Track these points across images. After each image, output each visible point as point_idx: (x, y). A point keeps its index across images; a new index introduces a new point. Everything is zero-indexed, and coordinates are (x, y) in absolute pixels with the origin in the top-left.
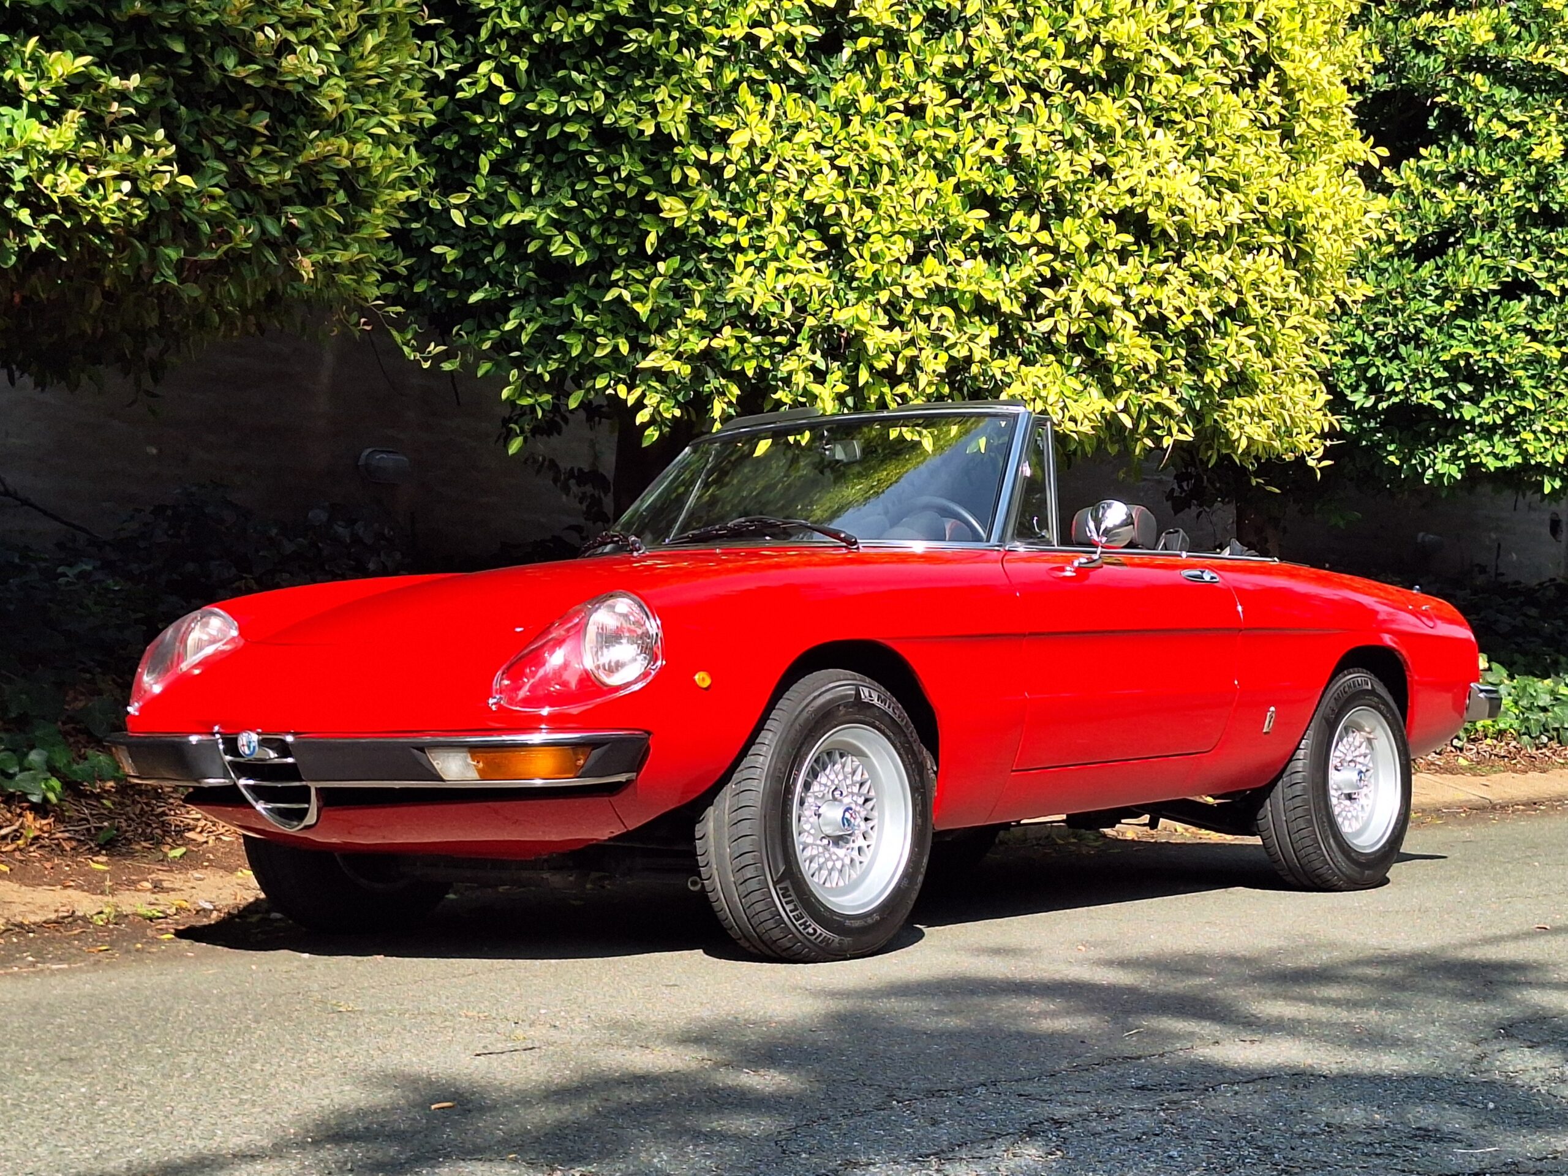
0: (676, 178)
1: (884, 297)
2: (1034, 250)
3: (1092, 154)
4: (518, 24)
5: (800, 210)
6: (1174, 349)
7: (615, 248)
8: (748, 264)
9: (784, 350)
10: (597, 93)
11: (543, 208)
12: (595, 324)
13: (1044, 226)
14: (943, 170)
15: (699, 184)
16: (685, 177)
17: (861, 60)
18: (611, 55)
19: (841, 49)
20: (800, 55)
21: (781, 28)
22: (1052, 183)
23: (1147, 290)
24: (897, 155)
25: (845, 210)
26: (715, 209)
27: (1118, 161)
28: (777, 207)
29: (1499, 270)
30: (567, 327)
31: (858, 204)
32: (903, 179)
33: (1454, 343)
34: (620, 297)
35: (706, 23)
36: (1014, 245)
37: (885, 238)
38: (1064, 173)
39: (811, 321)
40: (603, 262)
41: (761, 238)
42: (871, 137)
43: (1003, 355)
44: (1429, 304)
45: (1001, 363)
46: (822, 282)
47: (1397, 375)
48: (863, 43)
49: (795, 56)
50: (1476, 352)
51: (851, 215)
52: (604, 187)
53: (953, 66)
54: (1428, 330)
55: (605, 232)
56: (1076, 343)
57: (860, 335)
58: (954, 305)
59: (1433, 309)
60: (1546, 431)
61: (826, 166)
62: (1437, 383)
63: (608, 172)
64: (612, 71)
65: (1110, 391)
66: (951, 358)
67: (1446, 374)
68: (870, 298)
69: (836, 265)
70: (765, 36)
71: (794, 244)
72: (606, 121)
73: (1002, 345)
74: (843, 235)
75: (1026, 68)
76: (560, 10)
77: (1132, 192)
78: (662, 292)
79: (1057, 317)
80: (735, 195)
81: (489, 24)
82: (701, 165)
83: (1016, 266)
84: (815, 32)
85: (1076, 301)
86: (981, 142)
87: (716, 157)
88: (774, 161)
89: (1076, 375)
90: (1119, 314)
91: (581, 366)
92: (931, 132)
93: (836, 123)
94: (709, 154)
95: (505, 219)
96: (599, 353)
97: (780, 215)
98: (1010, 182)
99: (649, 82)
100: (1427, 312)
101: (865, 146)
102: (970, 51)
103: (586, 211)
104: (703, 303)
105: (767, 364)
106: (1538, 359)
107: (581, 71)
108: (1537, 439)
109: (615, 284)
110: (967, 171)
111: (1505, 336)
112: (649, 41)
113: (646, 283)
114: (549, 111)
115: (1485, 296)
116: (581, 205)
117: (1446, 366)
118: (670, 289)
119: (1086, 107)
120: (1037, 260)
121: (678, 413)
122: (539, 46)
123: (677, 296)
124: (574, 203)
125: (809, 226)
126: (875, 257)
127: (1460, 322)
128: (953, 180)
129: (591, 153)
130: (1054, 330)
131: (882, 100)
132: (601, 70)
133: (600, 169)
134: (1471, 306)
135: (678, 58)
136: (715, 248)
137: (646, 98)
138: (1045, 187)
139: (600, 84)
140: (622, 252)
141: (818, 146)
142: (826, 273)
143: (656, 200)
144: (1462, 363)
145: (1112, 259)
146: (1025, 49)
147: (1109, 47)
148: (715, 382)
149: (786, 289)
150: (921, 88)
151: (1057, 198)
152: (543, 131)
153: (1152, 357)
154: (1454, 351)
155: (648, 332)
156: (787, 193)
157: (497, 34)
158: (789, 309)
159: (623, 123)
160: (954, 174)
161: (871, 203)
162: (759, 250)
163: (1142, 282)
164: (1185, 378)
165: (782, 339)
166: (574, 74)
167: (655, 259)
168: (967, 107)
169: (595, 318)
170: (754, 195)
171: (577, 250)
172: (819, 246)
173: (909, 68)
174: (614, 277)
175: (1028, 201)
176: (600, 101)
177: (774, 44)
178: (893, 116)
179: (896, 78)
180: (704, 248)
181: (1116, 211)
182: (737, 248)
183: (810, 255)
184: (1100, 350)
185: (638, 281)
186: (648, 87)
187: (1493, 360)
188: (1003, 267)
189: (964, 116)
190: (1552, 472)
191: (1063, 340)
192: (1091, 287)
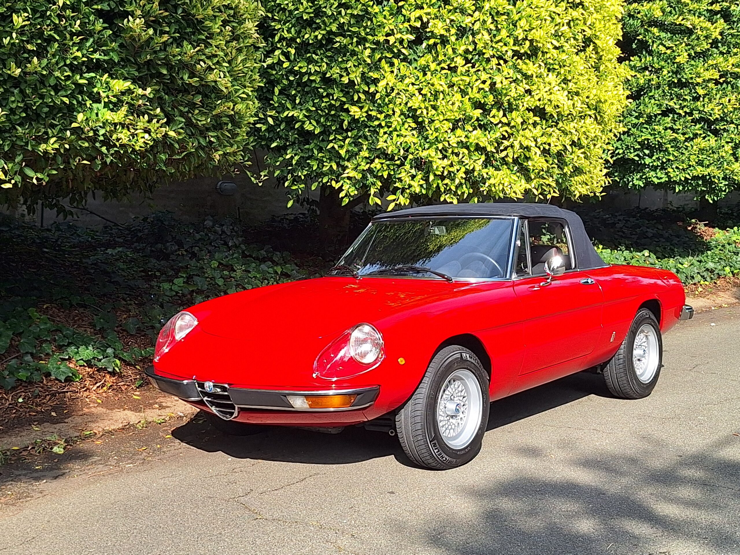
0: (356, 98)
1: (440, 146)
2: (500, 125)
3: (524, 86)
4: (291, 35)
5: (405, 110)
6: (553, 160)
7: (330, 126)
8: (385, 133)
9: (399, 166)
10: (324, 64)
11: (301, 110)
12: (323, 157)
13: (504, 115)
14: (464, 93)
15: (365, 100)
16: (359, 98)
17: (430, 48)
18: (329, 47)
19: (422, 43)
20: (405, 46)
21: (398, 36)
22: (508, 98)
23: (544, 139)
24: (446, 87)
25: (425, 111)
26: (371, 111)
27: (534, 87)
28: (396, 109)
29: (661, 105)
30: (310, 157)
31: (430, 108)
32: (448, 97)
33: (643, 134)
34: (333, 147)
35: (367, 34)
36: (491, 123)
37: (441, 122)
38: (513, 94)
39: (410, 157)
40: (326, 132)
41: (391, 123)
42: (435, 81)
43: (486, 167)
44: (633, 119)
45: (486, 170)
46: (415, 140)
47: (620, 147)
48: (431, 41)
49: (404, 48)
50: (651, 138)
51: (427, 113)
52: (326, 102)
53: (468, 49)
54: (632, 129)
55: (327, 119)
56: (516, 161)
57: (431, 162)
58: (467, 148)
59: (635, 121)
60: (677, 168)
61: (416, 92)
62: (635, 150)
63: (328, 95)
64: (329, 54)
65: (529, 180)
66: (466, 169)
67: (639, 147)
68: (434, 146)
69: (420, 133)
70: (392, 39)
71: (403, 124)
72: (327, 76)
73: (487, 163)
74: (423, 121)
75: (498, 50)
76: (308, 29)
77: (539, 100)
78: (350, 144)
79: (508, 151)
80: (379, 104)
81: (279, 35)
82: (365, 93)
83: (492, 131)
84: (412, 37)
85: (517, 145)
86: (479, 81)
87: (372, 89)
88: (396, 91)
89: (515, 174)
90: (534, 149)
91: (316, 173)
92: (459, 78)
93: (421, 75)
94: (369, 88)
95: (285, 114)
96: (325, 169)
97: (398, 113)
98: (491, 97)
99: (344, 58)
100: (632, 122)
101: (433, 85)
102: (475, 44)
103: (319, 112)
104: (367, 148)
105: (392, 173)
106: (675, 139)
107: (317, 55)
108: (674, 171)
109: (331, 141)
110: (474, 94)
111: (663, 131)
112: (345, 42)
113: (344, 140)
114: (304, 70)
115: (656, 116)
116: (317, 110)
117: (639, 143)
118: (353, 142)
119: (521, 65)
120: (501, 130)
121: (356, 192)
122: (299, 44)
123: (356, 145)
124: (314, 109)
125: (409, 117)
126: (436, 130)
127: (645, 126)
128: (467, 97)
129: (321, 88)
130: (507, 156)
131: (439, 64)
132: (324, 53)
133: (325, 94)
134: (650, 121)
135: (356, 49)
136: (371, 126)
137: (343, 66)
138: (505, 99)
139: (325, 60)
140: (333, 128)
141: (413, 84)
142: (416, 136)
143: (348, 108)
144: (646, 142)
145: (530, 127)
146: (497, 42)
147: (531, 41)
148: (371, 180)
149: (401, 143)
150: (455, 59)
151: (510, 104)
152: (301, 78)
153: (545, 166)
154: (643, 138)
155: (344, 159)
156: (400, 104)
157: (282, 39)
158: (402, 152)
159: (334, 76)
160: (468, 94)
161: (434, 107)
162: (389, 127)
163: (542, 135)
164: (557, 171)
165: (398, 162)
166: (314, 56)
167: (347, 131)
168: (473, 67)
169: (323, 155)
170: (387, 105)
171: (315, 127)
172: (414, 125)
173: (450, 51)
174: (331, 138)
175: (498, 105)
176: (325, 67)
177: (395, 42)
178: (444, 72)
179: (445, 55)
180: (366, 126)
181: (533, 108)
182: (380, 126)
183: (410, 129)
184: (525, 164)
185: (340, 140)
186: (344, 60)
187: (658, 141)
188: (487, 132)
189: (472, 70)
190: (679, 184)
191: (511, 161)
192: (523, 139)
